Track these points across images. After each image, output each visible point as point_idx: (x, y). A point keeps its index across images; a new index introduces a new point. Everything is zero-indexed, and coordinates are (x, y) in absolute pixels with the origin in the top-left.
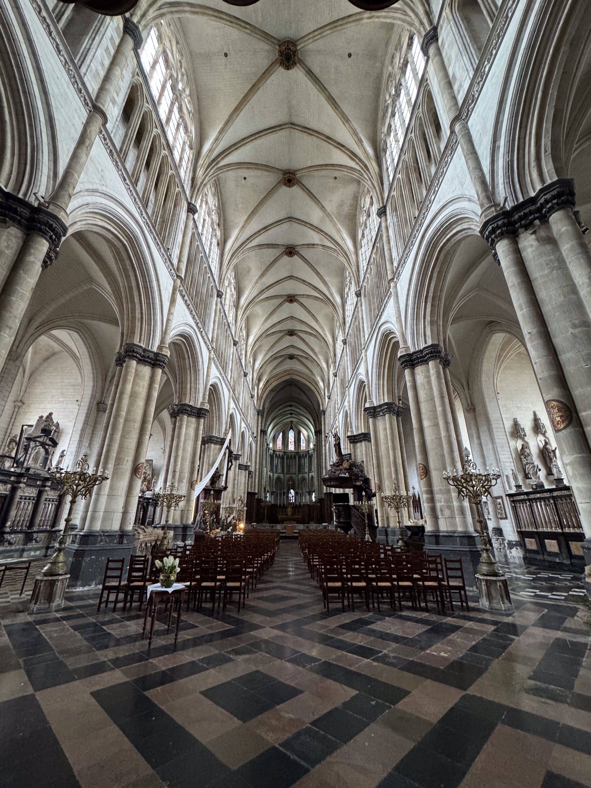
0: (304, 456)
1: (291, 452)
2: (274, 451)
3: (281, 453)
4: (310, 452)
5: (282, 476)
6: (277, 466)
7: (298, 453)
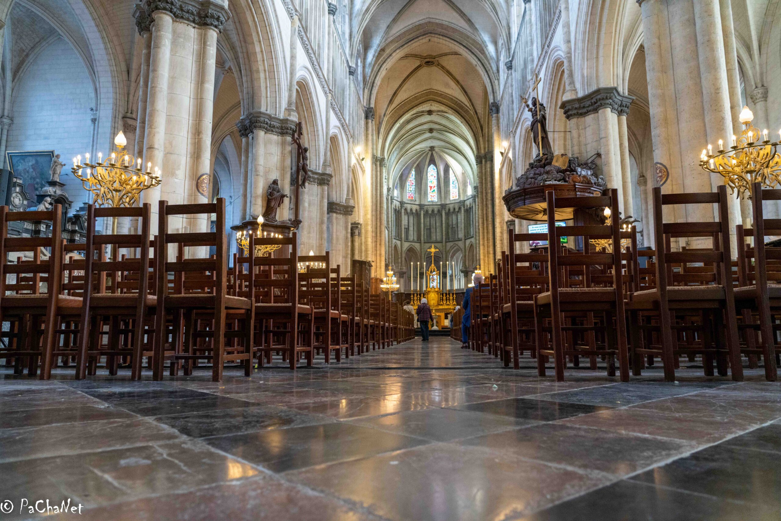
0: (456, 212)
1: (433, 204)
2: (402, 203)
3: (415, 208)
4: (468, 203)
5: (417, 246)
6: (407, 230)
7: (443, 206)
